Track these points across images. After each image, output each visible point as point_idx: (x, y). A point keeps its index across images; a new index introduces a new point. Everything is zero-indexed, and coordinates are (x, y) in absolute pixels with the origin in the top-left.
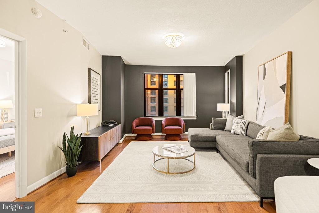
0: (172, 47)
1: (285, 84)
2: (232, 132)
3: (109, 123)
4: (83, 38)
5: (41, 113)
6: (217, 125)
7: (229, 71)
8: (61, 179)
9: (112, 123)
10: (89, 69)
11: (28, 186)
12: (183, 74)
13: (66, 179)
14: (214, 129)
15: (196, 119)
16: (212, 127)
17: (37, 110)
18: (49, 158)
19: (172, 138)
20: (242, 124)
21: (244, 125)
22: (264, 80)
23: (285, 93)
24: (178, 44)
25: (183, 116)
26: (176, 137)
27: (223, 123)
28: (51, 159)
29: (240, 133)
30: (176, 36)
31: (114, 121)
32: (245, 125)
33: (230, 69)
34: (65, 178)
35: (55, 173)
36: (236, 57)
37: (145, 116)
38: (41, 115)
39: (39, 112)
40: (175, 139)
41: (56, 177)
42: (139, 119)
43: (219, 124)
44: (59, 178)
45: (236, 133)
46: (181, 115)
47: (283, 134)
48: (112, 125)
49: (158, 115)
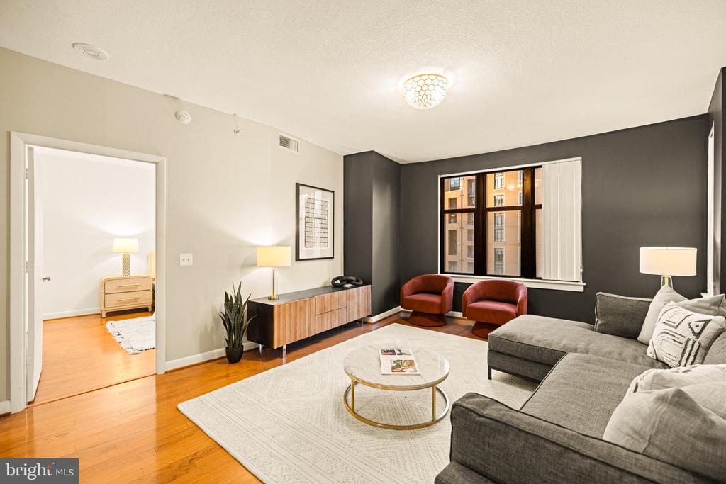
0: (422, 107)
2: (649, 350)
4: (280, 134)
5: (191, 261)
6: (610, 318)
7: (713, 131)
8: (222, 363)
10: (298, 185)
11: (166, 360)
12: (540, 167)
13: (227, 365)
16: (598, 322)
17: (183, 256)
18: (206, 327)
21: (692, 336)
24: (437, 96)
25: (540, 279)
27: (633, 315)
28: (209, 329)
31: (354, 278)
32: (697, 335)
34: (225, 363)
35: (215, 351)
37: (442, 271)
38: (191, 263)
39: (186, 259)
41: (216, 357)
42: (423, 278)
43: (619, 315)
44: (219, 361)
45: (659, 357)
46: (537, 276)
48: (349, 285)
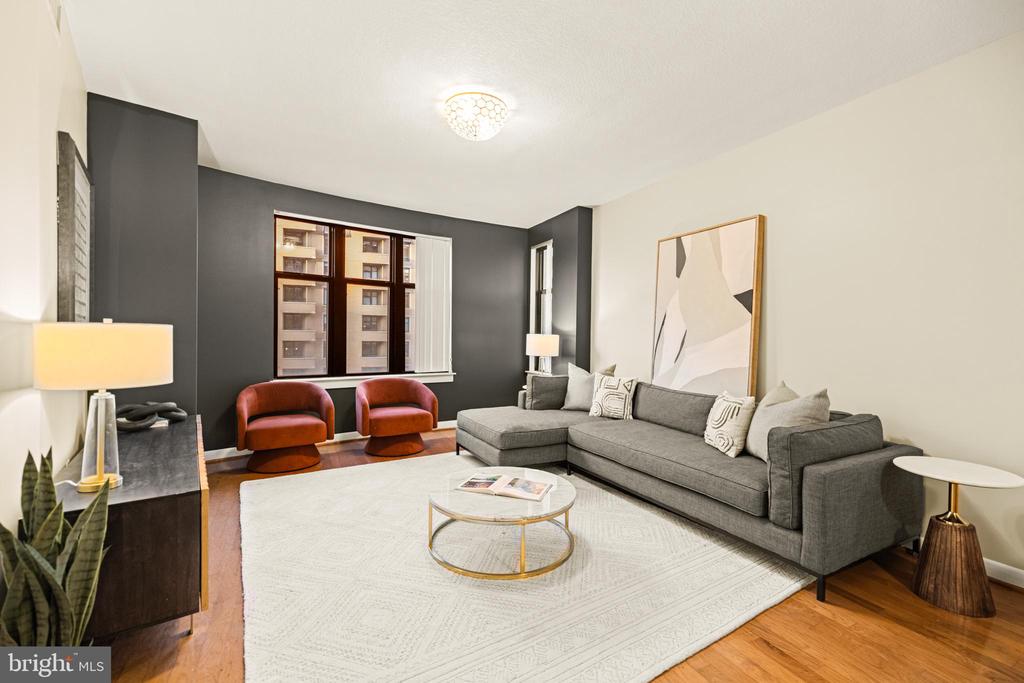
1: (752, 291)
2: (594, 411)
3: (152, 414)
6: (543, 396)
7: (549, 245)
9: (164, 413)
12: (414, 238)
14: (535, 409)
15: (451, 379)
16: (528, 402)
19: (400, 447)
20: (622, 389)
21: (627, 392)
22: (678, 276)
23: (751, 312)
25: (413, 372)
26: (411, 443)
27: (557, 389)
29: (620, 414)
30: (490, 98)
31: (173, 404)
32: (629, 391)
33: (552, 241)
36: (579, 208)
37: (278, 377)
40: (411, 451)
42: (257, 389)
43: (547, 391)
45: (606, 413)
47: (811, 409)
48: (163, 424)
49: (326, 373)
